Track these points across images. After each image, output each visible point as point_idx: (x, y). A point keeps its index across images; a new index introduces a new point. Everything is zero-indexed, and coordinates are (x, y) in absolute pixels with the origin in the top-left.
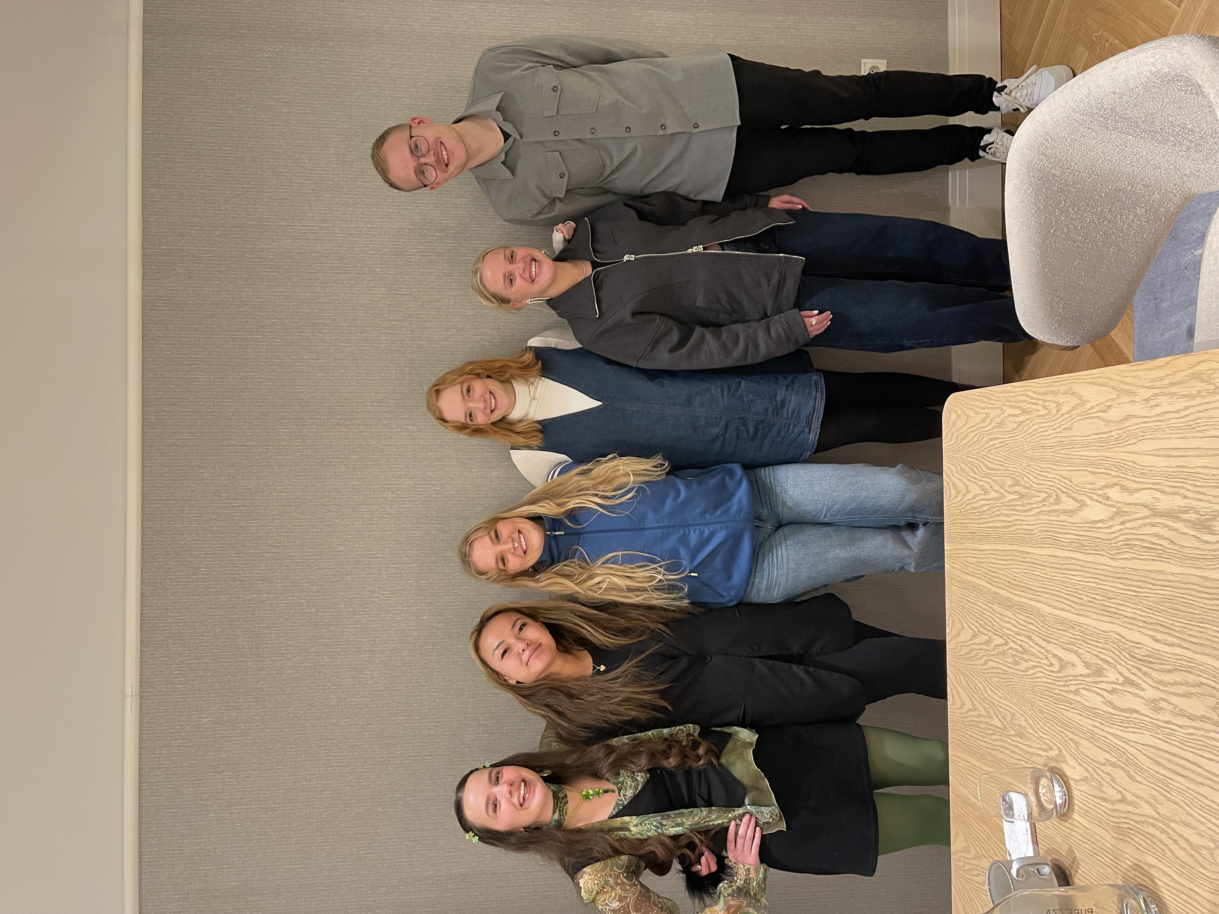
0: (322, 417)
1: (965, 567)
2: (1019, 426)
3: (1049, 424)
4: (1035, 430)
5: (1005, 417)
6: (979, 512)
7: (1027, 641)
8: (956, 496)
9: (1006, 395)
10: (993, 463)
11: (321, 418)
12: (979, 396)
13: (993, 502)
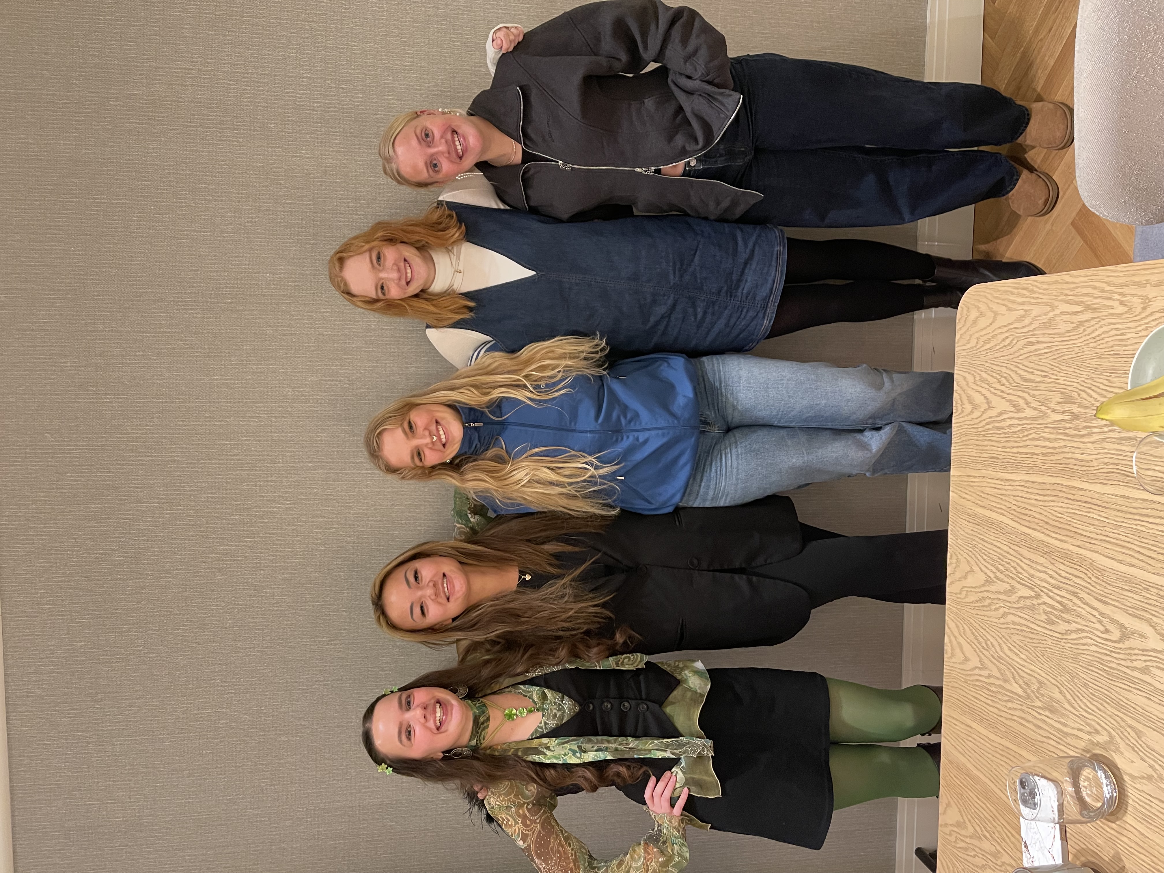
0: (209, 300)
1: (980, 498)
2: (1078, 326)
3: (1129, 325)
4: (1104, 333)
5: (1056, 315)
6: (1005, 433)
7: (1072, 598)
8: (972, 412)
9: (1059, 286)
10: (1032, 373)
11: (207, 302)
12: (1015, 288)
13: (1028, 422)
